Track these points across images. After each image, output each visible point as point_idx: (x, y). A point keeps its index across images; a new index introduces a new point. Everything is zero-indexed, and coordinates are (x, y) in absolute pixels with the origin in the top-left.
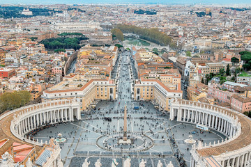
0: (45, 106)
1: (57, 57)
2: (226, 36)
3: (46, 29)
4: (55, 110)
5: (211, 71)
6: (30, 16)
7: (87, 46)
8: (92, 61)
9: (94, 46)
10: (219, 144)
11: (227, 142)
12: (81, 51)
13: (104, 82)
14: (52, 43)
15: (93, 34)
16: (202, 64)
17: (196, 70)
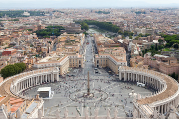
0: (35, 72)
1: (45, 41)
2: (155, 26)
4: (41, 75)
5: (146, 48)
6: (28, 16)
7: (64, 34)
8: (68, 42)
9: (69, 33)
10: (152, 96)
11: (157, 94)
12: (60, 37)
13: (75, 56)
14: (42, 33)
15: (69, 26)
16: (140, 44)
17: (135, 48)
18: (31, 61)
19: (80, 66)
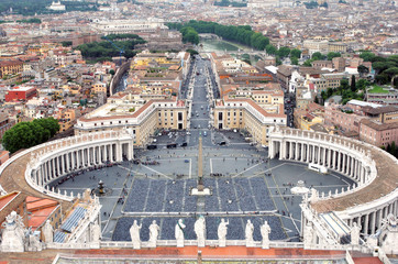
0: (79, 140)
1: (100, 69)
2: (349, 35)
3: (84, 30)
4: (94, 146)
5: (329, 85)
6: (62, 12)
7: (144, 52)
8: (153, 73)
9: (155, 51)
10: (343, 193)
11: (355, 190)
12: (136, 59)
13: (169, 104)
14: (93, 50)
15: (154, 36)
16: (316, 76)
17: (306, 85)
18: (70, 115)
19: (180, 126)
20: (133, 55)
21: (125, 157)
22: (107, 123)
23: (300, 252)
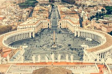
0: (18, 31)
1: (25, 10)
4: (23, 33)
5: (93, 15)
7: (38, 5)
8: (41, 11)
9: (41, 5)
10: (96, 47)
11: (100, 45)
12: (35, 7)
13: (45, 21)
14: (23, 5)
15: (41, 0)
16: (89, 12)
17: (86, 15)
18: (16, 24)
19: (49, 27)
20: (35, 6)
21: (32, 36)
22: (27, 26)
23: (82, 63)
